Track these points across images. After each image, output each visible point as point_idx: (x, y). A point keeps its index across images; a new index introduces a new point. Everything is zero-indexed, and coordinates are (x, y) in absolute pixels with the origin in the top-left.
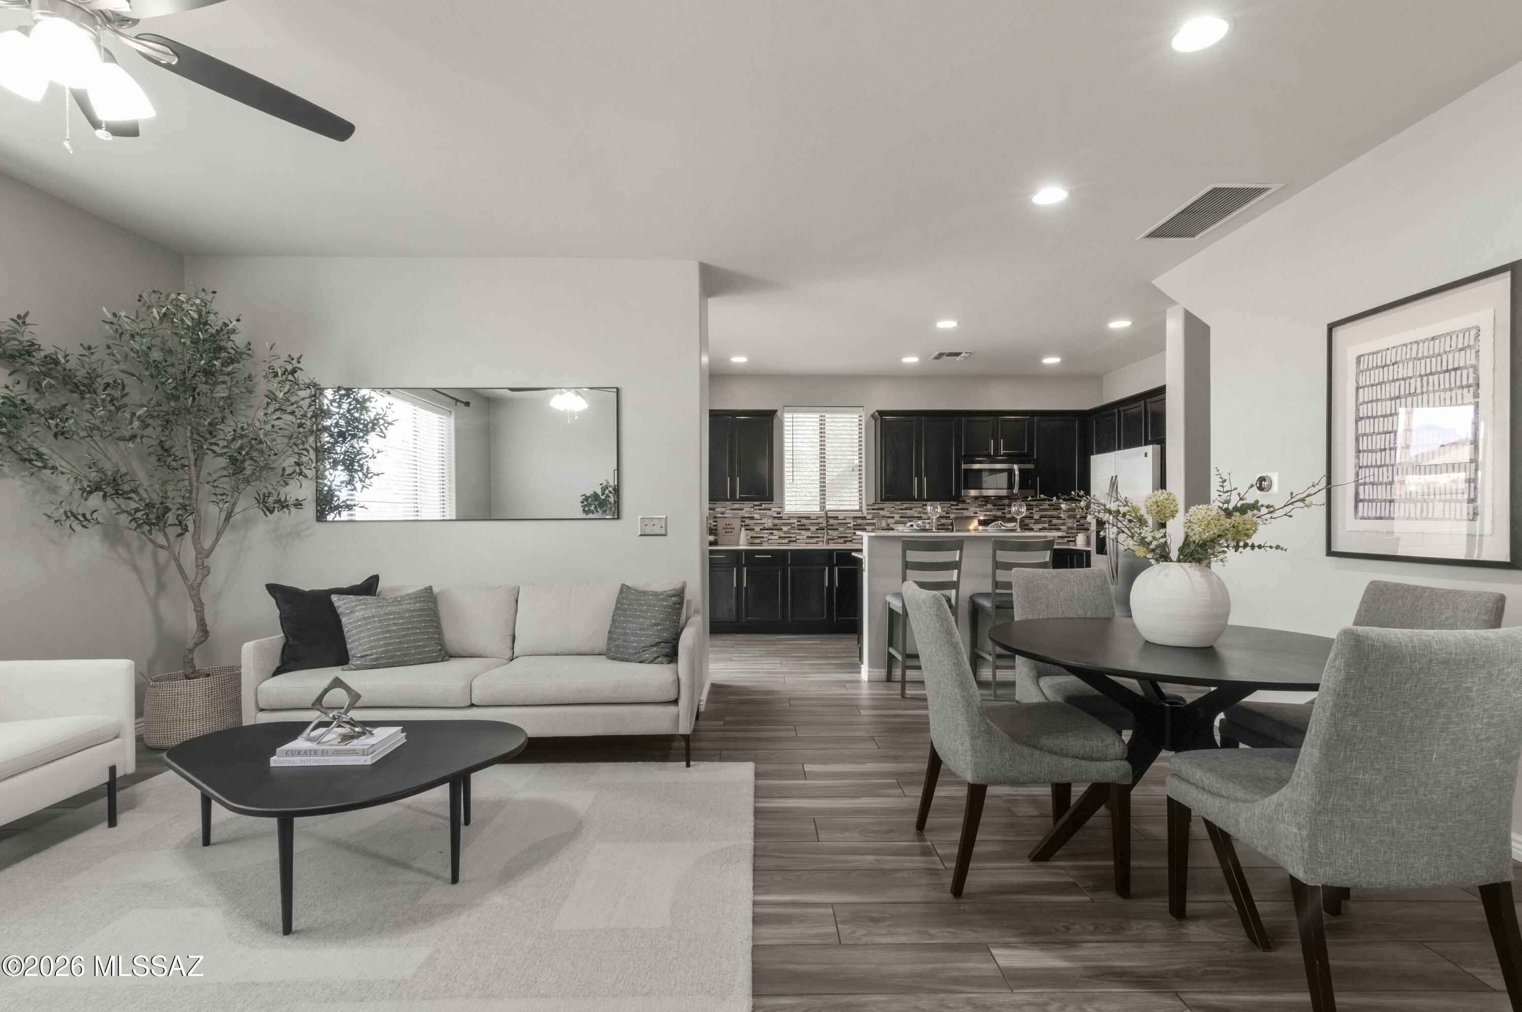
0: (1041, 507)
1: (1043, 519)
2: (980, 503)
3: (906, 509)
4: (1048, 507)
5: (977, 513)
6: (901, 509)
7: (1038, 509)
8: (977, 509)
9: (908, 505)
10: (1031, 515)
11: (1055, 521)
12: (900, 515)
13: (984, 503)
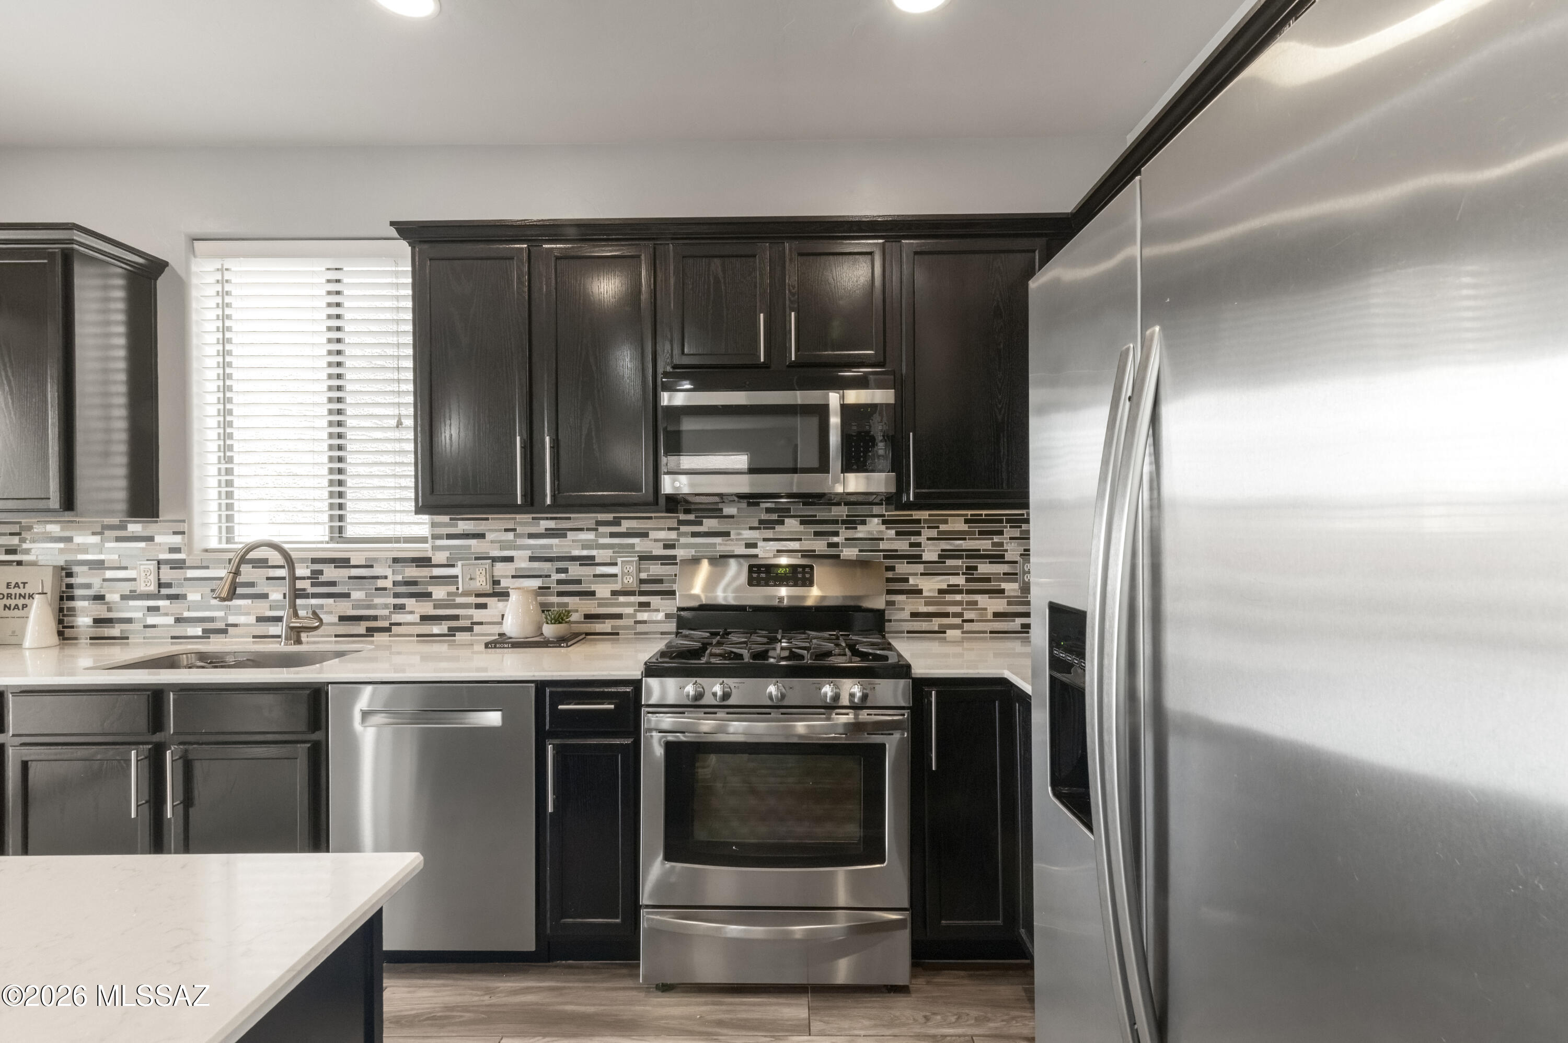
0: (943, 527)
1: (950, 562)
2: (764, 516)
3: (550, 533)
4: (965, 527)
5: (754, 546)
6: (531, 536)
7: (934, 533)
8: (755, 534)
9: (551, 524)
10: (915, 551)
11: (984, 568)
12: (528, 553)
13: (774, 517)
